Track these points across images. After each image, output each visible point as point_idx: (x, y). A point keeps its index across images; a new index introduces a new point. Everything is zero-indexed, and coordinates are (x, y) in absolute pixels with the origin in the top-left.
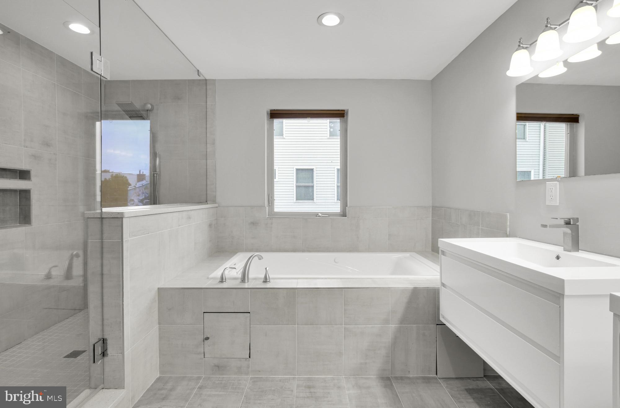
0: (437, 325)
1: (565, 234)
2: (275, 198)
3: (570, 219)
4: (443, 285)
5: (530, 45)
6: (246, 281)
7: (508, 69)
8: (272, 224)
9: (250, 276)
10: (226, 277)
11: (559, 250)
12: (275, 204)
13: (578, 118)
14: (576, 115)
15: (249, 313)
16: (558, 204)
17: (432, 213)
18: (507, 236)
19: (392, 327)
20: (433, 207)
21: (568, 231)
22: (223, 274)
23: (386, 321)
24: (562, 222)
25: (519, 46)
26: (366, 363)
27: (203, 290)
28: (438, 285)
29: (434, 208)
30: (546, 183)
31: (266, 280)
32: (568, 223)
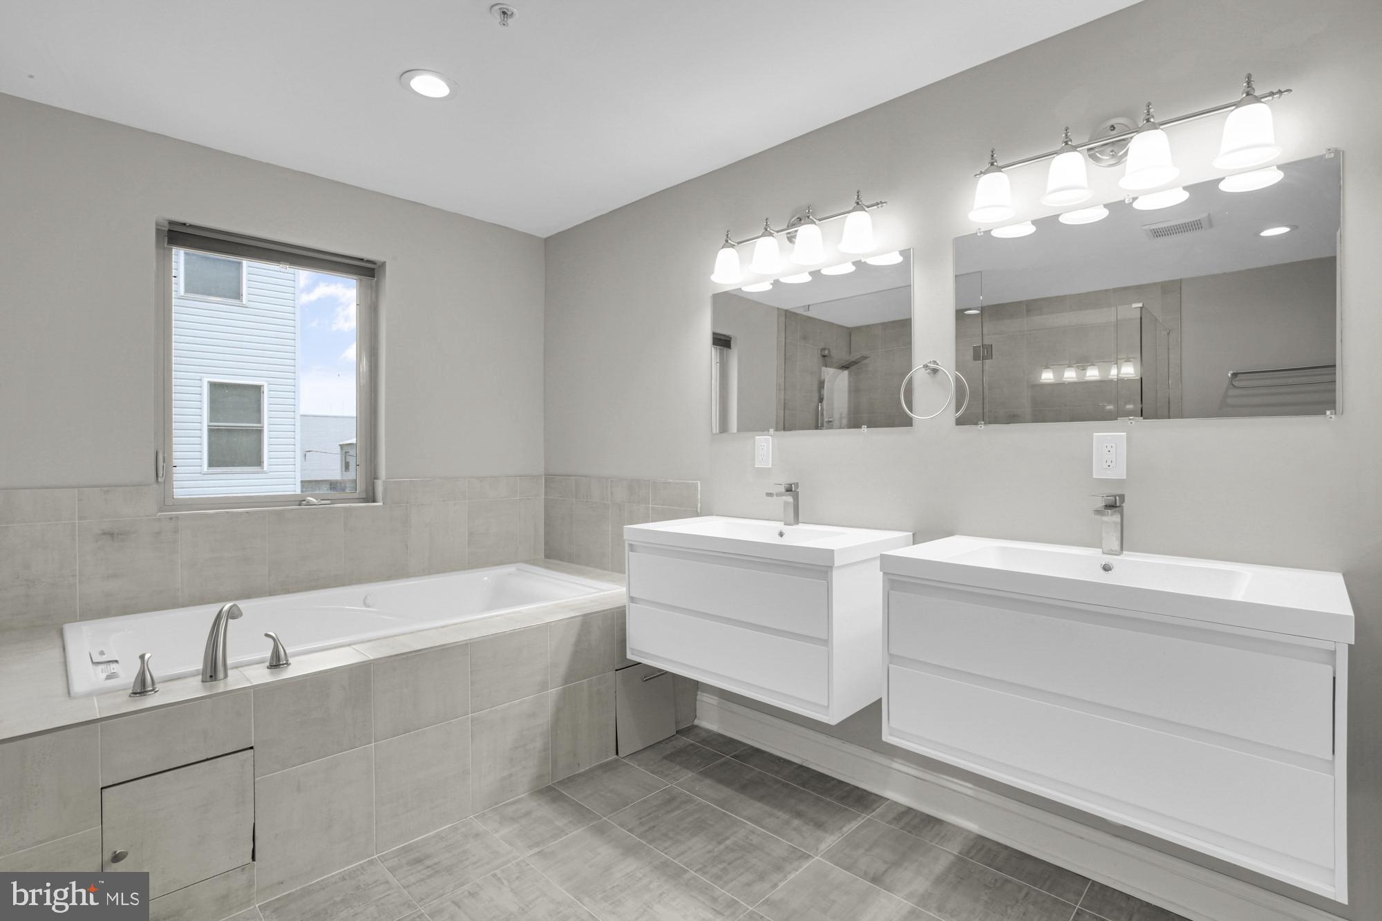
0: (616, 670)
1: (786, 504)
2: (175, 462)
3: (791, 485)
4: (632, 599)
5: (739, 243)
6: (221, 674)
7: (713, 273)
8: (176, 531)
9: (229, 662)
10: (157, 674)
11: (780, 526)
12: (175, 477)
13: (730, 341)
14: (728, 337)
15: (252, 748)
16: (770, 466)
17: (546, 487)
18: (697, 515)
19: (553, 692)
20: (546, 475)
21: (790, 499)
22: (144, 671)
23: (544, 686)
24: (782, 489)
25: (727, 241)
26: (511, 775)
27: (99, 724)
28: (624, 601)
29: (550, 479)
30: (754, 438)
31: (277, 662)
32: (789, 490)
